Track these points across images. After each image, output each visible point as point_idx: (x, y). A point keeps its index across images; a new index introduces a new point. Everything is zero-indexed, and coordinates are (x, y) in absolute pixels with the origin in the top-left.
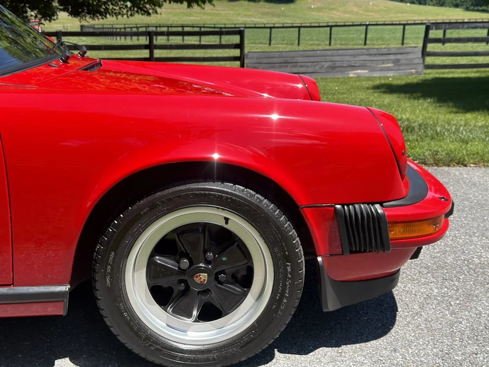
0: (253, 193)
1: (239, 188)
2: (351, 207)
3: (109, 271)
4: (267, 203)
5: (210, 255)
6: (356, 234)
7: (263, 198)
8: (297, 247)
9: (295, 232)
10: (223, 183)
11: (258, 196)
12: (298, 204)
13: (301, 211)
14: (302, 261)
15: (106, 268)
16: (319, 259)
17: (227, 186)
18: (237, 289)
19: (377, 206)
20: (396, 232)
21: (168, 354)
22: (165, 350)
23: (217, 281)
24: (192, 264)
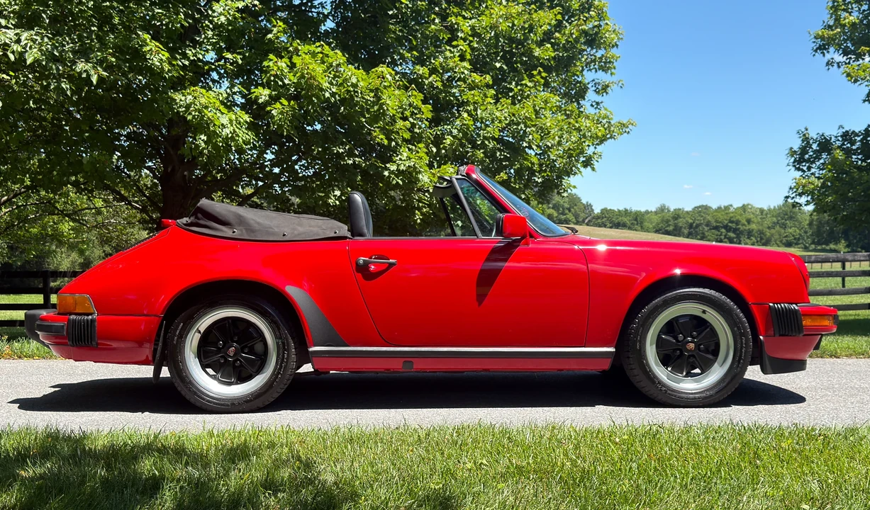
0: (721, 295)
1: (713, 292)
2: (778, 305)
3: (639, 339)
5: (695, 333)
6: (783, 322)
7: (727, 298)
10: (703, 288)
12: (748, 302)
14: (750, 338)
15: (638, 337)
16: (761, 337)
17: (706, 290)
18: (711, 357)
19: (794, 305)
20: (807, 322)
21: (670, 394)
22: (669, 392)
23: (699, 349)
24: (685, 338)
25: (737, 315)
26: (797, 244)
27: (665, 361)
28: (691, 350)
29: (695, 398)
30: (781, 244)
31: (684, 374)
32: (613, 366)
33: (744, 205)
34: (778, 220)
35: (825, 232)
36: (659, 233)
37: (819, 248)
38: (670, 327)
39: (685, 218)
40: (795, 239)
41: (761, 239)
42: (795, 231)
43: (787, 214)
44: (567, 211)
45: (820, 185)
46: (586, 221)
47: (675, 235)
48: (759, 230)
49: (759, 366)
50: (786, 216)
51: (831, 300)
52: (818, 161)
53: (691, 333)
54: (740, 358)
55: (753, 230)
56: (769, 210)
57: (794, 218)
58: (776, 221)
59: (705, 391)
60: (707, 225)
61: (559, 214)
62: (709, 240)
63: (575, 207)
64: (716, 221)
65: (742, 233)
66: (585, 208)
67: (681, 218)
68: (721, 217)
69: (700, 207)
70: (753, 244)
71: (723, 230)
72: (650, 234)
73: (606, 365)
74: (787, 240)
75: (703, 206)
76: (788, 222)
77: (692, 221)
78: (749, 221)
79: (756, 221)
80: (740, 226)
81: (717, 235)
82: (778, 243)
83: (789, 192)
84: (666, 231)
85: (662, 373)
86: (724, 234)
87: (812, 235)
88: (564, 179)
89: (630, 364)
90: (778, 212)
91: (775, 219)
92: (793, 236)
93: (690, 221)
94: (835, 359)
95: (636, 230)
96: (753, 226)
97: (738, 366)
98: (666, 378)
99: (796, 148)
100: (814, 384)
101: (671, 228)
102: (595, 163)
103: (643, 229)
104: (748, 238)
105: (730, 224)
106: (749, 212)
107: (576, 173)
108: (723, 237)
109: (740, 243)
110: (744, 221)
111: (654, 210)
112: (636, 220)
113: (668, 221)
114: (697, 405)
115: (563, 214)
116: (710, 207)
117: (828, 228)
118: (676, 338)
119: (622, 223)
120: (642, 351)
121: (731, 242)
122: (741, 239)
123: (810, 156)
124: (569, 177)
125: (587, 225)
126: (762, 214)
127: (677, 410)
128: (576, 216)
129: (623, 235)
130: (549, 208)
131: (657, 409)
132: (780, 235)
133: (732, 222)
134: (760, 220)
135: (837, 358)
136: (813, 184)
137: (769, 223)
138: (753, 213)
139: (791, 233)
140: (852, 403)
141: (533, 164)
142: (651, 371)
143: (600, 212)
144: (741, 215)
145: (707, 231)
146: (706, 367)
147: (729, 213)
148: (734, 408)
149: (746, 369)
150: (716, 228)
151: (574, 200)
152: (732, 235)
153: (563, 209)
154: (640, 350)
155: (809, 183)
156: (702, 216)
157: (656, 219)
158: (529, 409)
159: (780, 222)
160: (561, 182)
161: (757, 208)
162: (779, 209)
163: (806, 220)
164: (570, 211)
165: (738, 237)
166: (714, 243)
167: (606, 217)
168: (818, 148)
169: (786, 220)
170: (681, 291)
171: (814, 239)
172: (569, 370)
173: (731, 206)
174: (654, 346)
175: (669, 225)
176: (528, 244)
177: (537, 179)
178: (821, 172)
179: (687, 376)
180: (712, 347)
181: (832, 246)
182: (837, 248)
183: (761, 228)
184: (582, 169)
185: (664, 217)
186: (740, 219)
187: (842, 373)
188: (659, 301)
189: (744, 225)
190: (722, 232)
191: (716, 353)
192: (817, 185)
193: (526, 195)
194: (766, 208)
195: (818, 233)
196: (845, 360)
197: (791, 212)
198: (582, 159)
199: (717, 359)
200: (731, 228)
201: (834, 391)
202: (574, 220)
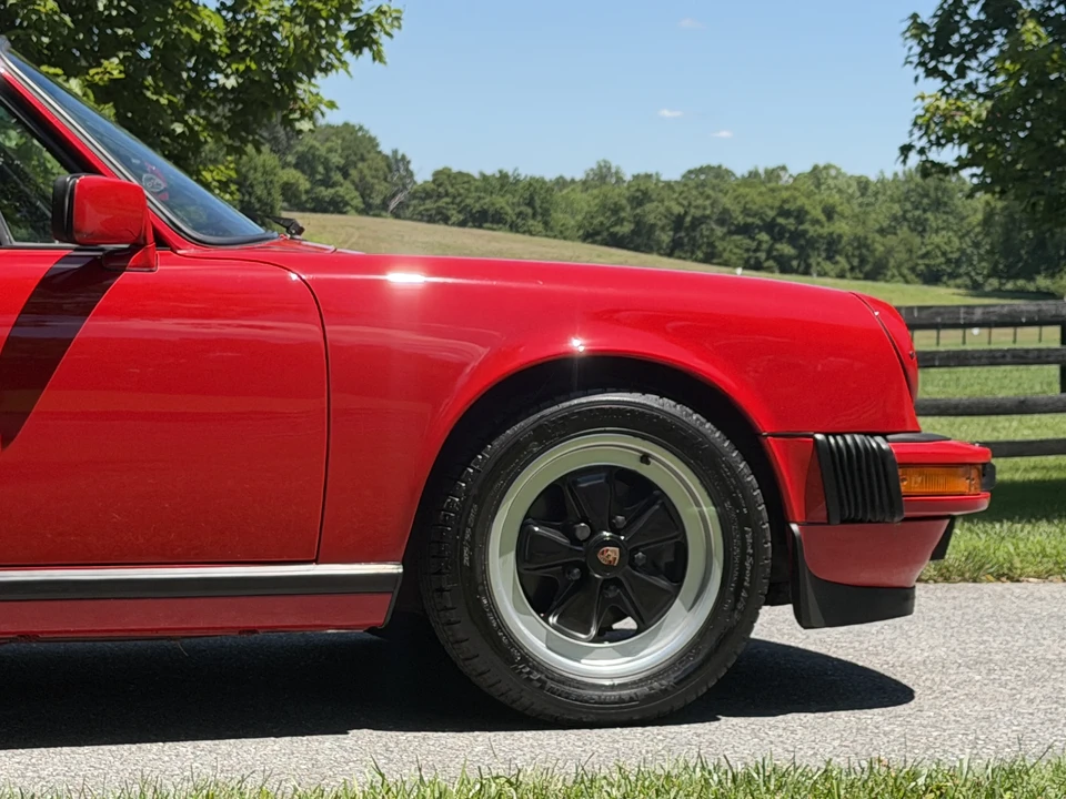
1: (668, 403)
2: (839, 438)
3: (468, 537)
4: (711, 428)
8: (758, 503)
9: (754, 479)
12: (760, 430)
13: (764, 442)
14: (766, 529)
15: (464, 532)
16: (795, 527)
17: (651, 398)
18: (663, 583)
19: (879, 439)
20: (911, 484)
21: (552, 691)
22: (550, 684)
23: (632, 563)
24: (594, 532)
25: (730, 468)
26: (953, 276)
27: (541, 600)
28: (609, 567)
29: (621, 700)
30: (911, 277)
31: (593, 632)
32: (396, 614)
33: (815, 168)
34: (905, 212)
35: (1022, 242)
36: (594, 242)
37: (1009, 286)
38: (556, 502)
39: (662, 201)
40: (949, 261)
41: (863, 261)
42: (949, 242)
43: (927, 195)
44: (338, 177)
45: (984, 114)
46: (393, 205)
47: (636, 249)
48: (857, 238)
49: (789, 608)
50: (925, 201)
51: (1029, 428)
52: (985, 50)
53: (611, 518)
54: (740, 586)
55: (840, 236)
56: (882, 181)
57: (946, 204)
58: (900, 213)
59: (647, 678)
60: (721, 222)
61: (315, 183)
62: (726, 264)
63: (360, 165)
64: (746, 211)
65: (812, 243)
66: (389, 166)
67: (651, 201)
68: (758, 200)
69: (701, 170)
70: (841, 276)
71: (764, 237)
72: (568, 243)
73: (378, 612)
74: (927, 266)
75: (709, 168)
76: (929, 215)
77: (682, 210)
78: (830, 213)
79: (848, 212)
80: (806, 226)
81: (747, 250)
82: (905, 271)
83: (911, 134)
84: (613, 235)
85: (531, 632)
86: (765, 246)
87: (991, 252)
88: (300, 81)
89: (446, 609)
90: (904, 189)
91: (896, 208)
92: (944, 254)
93: (677, 210)
94: (1008, 584)
95: (531, 233)
96: (842, 227)
97: (734, 609)
98: (541, 645)
99: (927, 16)
100: (942, 652)
101: (626, 228)
102: (384, 39)
103: (549, 230)
104: (829, 258)
105: (781, 220)
106: (829, 188)
107: (333, 66)
108: (762, 256)
109: (806, 272)
110: (817, 213)
111: (579, 176)
112: (530, 203)
113: (616, 210)
114: (625, 718)
115: (327, 183)
116: (728, 172)
117: (1031, 234)
118: (569, 532)
119: (491, 211)
120: (478, 571)
121: (785, 269)
122: (812, 261)
123: (962, 36)
124: (311, 75)
125: (396, 215)
126: (863, 195)
127: (572, 734)
128: (364, 190)
129: (495, 246)
130: (285, 165)
131: (517, 734)
132: (910, 251)
133: (785, 213)
134: (857, 210)
135: (1012, 579)
136: (968, 114)
137: (881, 217)
138: (840, 191)
139: (938, 247)
140: (1031, 701)
141: (208, 34)
142: (502, 626)
143: (430, 178)
144: (809, 195)
145: (723, 239)
146: (650, 614)
147: (779, 189)
148: (726, 723)
149: (755, 616)
150: (745, 230)
151: (356, 143)
152: (786, 249)
153: (328, 169)
154: (472, 568)
155: (958, 109)
156: (708, 197)
157: (585, 202)
158: (155, 747)
159: (909, 215)
160: (293, 89)
161: (851, 177)
162: (907, 181)
163: (975, 211)
164: (346, 175)
165: (803, 255)
166: (739, 271)
167: (447, 195)
168: (983, 17)
169: (925, 211)
170: (584, 400)
171: (997, 263)
172: (273, 629)
173: (784, 168)
174: (512, 556)
175: (620, 221)
176: (149, 265)
177: (221, 79)
178: (992, 81)
179: (599, 638)
180: (668, 558)
181: (1042, 282)
182: (1053, 288)
183: (860, 231)
184: (348, 56)
185: (606, 196)
186: (807, 207)
187: (1020, 621)
188: (523, 429)
189: (816, 222)
190: (760, 243)
191: (677, 573)
192: (979, 116)
193: (186, 123)
194: (873, 178)
195: (1007, 247)
196: (1033, 587)
197: (936, 189)
198: (346, 27)
199: (680, 587)
200: (783, 229)
201: (990, 671)
202: (358, 202)
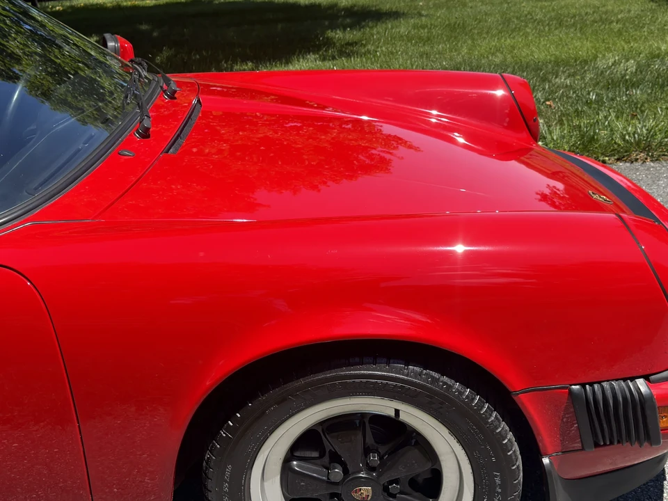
0: (436, 375)
1: (413, 371)
2: (596, 386)
3: (225, 489)
4: (460, 389)
5: (374, 458)
6: (605, 426)
7: (453, 381)
8: (510, 448)
9: (506, 426)
10: (388, 363)
11: (445, 379)
12: (511, 389)
13: (515, 398)
14: (518, 467)
16: (546, 461)
17: (396, 368)
53: (366, 456)
